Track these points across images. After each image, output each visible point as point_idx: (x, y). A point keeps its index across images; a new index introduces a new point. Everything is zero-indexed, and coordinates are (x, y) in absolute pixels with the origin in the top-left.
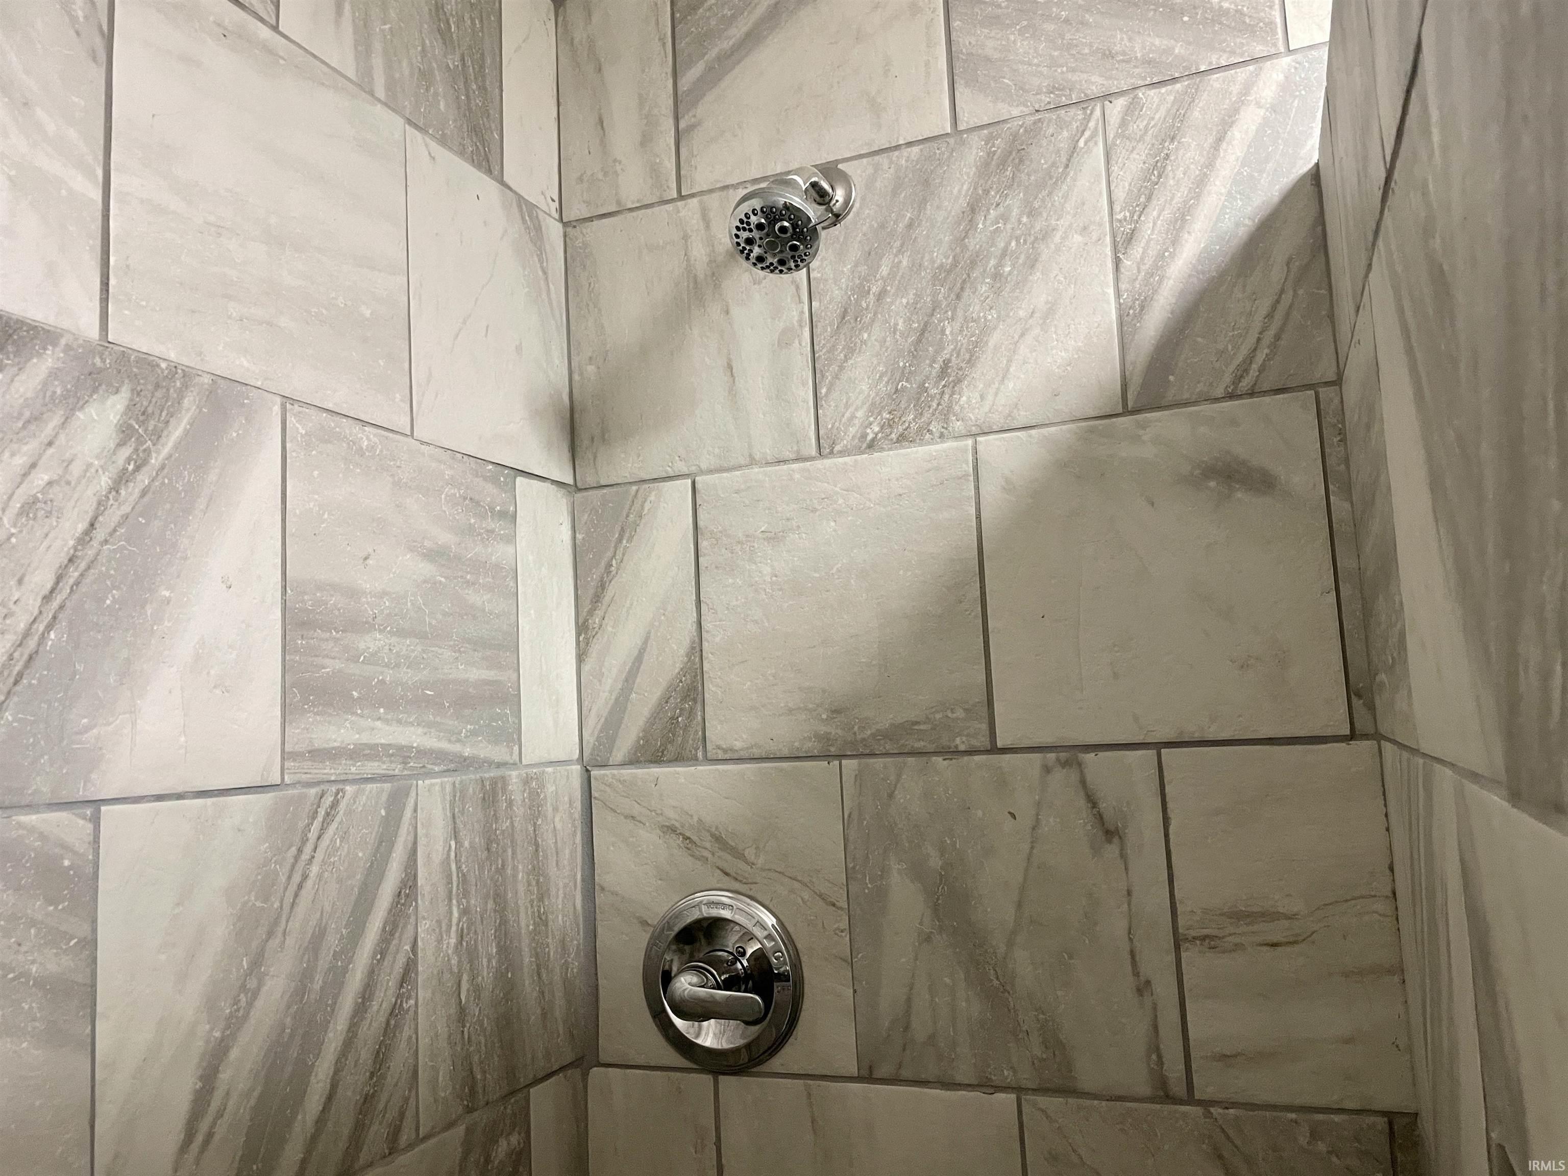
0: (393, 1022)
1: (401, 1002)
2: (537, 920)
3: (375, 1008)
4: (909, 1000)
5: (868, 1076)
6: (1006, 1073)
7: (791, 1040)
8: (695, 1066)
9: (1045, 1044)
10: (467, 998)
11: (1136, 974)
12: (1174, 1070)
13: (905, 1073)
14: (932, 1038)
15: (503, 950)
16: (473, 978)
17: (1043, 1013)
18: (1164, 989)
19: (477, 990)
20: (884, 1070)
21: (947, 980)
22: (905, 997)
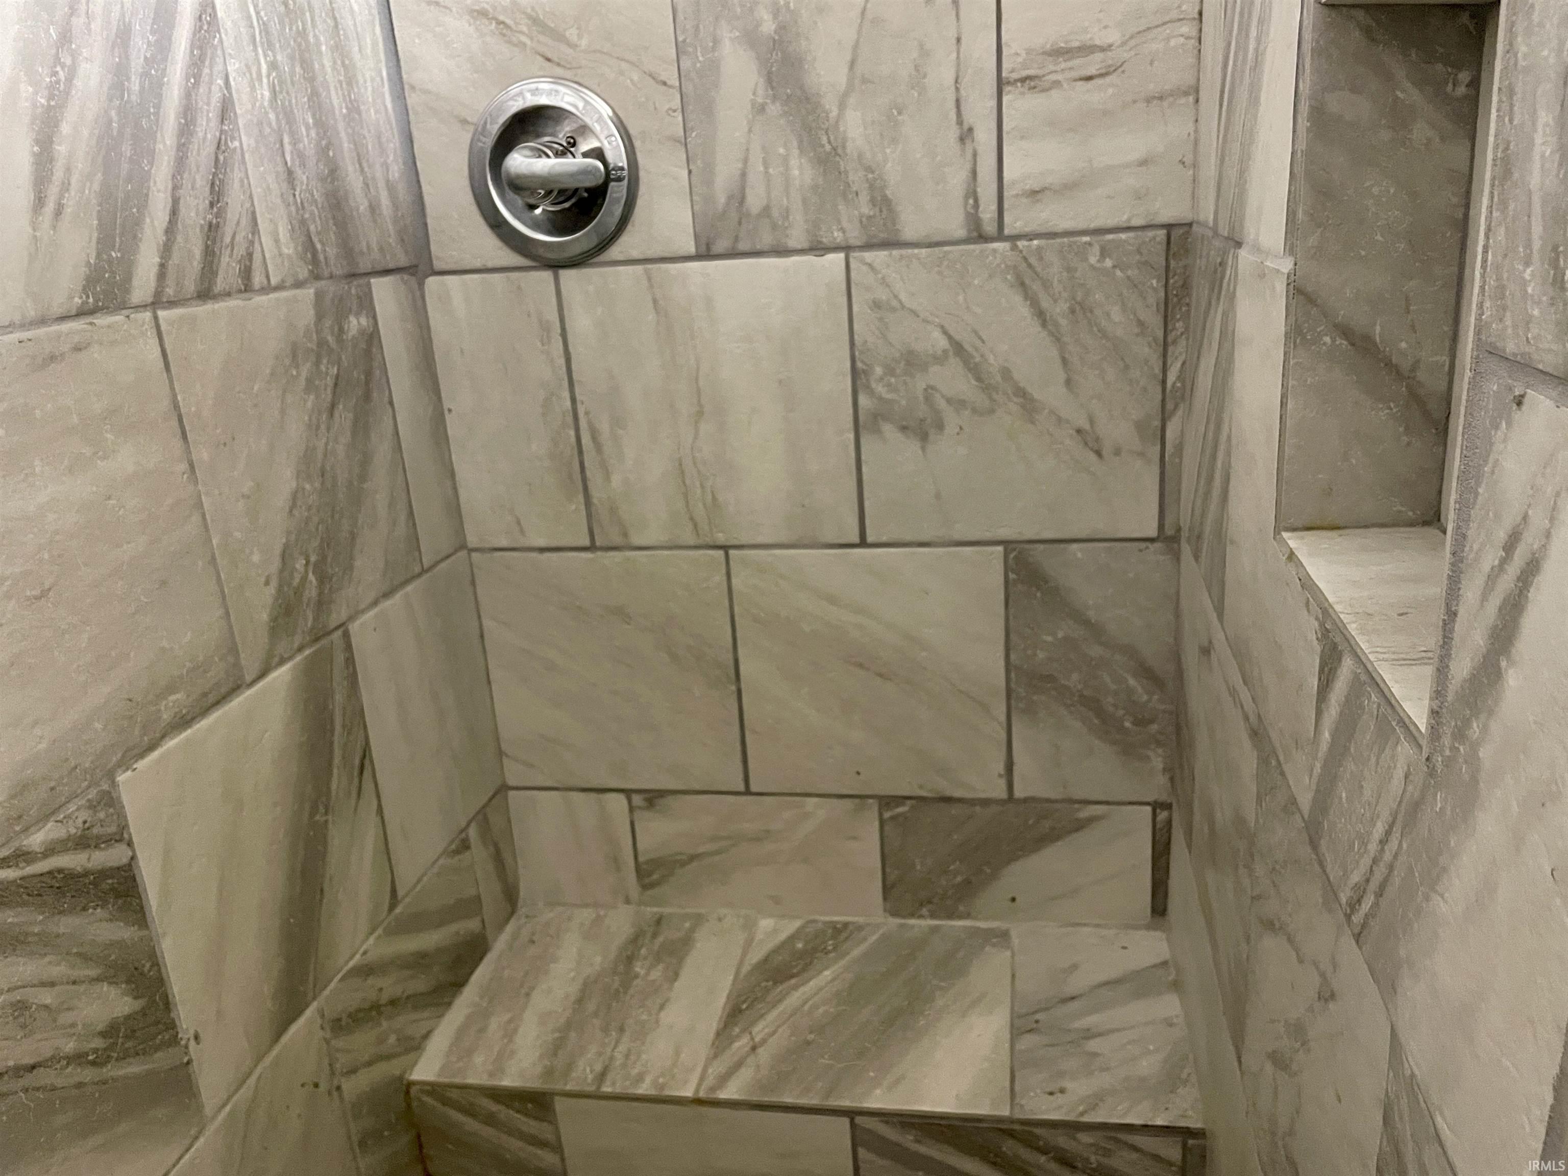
0: (221, 158)
1: (226, 140)
2: (350, 106)
3: (201, 135)
4: (743, 175)
5: (705, 253)
6: (836, 234)
7: (629, 227)
8: (533, 264)
9: (873, 202)
10: (292, 159)
11: (960, 122)
12: (988, 212)
13: (742, 246)
14: (767, 210)
15: (321, 125)
16: (294, 143)
17: (873, 172)
18: (985, 137)
19: (300, 156)
20: (720, 246)
21: (782, 151)
22: (739, 172)
